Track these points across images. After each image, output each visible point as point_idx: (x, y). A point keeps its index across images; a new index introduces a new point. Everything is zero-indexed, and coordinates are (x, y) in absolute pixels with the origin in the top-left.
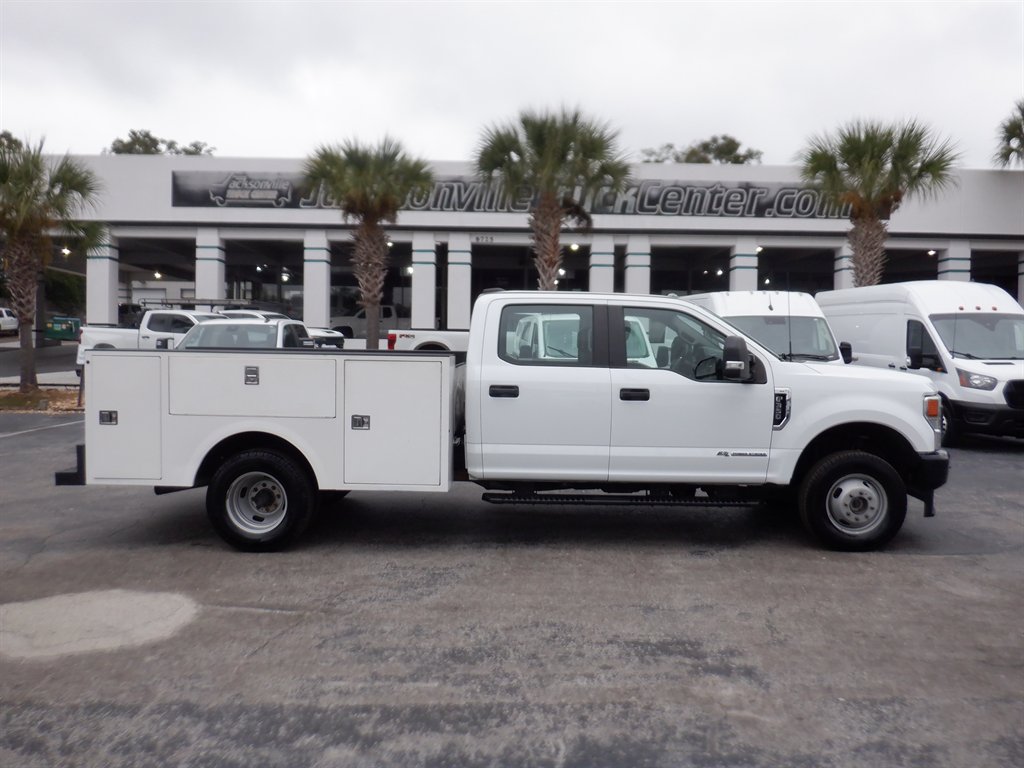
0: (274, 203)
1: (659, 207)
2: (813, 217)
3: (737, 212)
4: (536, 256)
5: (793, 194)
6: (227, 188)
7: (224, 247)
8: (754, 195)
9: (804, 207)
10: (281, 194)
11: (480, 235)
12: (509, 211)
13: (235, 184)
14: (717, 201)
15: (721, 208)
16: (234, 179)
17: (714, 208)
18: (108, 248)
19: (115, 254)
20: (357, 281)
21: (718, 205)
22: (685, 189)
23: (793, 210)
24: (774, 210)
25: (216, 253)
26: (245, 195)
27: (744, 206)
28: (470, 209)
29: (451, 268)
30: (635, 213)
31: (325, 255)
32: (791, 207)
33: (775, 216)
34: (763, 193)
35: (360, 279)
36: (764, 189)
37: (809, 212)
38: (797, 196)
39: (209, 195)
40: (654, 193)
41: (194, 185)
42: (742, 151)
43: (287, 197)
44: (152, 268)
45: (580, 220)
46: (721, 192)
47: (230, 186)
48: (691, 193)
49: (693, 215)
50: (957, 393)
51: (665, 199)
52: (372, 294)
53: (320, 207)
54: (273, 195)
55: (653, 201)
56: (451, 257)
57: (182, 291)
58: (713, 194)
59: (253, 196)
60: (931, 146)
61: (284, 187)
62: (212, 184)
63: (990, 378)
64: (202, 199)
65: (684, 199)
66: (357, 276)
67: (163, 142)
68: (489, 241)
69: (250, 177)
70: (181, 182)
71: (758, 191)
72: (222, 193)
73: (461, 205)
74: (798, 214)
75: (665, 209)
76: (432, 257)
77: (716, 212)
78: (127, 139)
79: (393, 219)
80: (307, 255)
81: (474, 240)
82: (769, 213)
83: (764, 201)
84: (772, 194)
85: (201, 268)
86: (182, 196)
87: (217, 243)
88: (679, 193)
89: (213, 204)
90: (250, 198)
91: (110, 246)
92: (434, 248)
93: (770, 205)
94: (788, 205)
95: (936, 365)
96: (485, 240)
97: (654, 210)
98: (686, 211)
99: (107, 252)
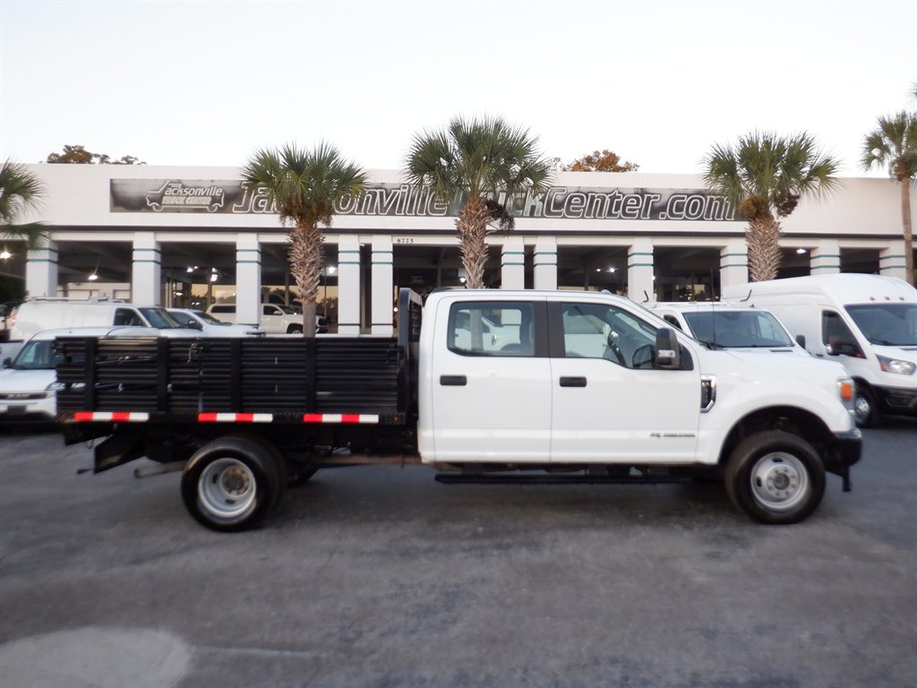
0: (207, 207)
1: (564, 210)
2: (701, 219)
3: (634, 215)
4: (463, 255)
5: (683, 198)
6: (163, 195)
7: (159, 249)
8: (649, 199)
9: (693, 211)
10: (215, 200)
11: (401, 238)
12: (428, 215)
13: (171, 191)
14: (616, 204)
15: (620, 212)
16: (170, 187)
17: (613, 212)
18: (48, 251)
19: (55, 257)
20: (295, 279)
21: (617, 209)
22: (587, 197)
23: (684, 213)
24: (667, 213)
25: (152, 256)
26: (180, 200)
27: (640, 210)
28: (392, 213)
29: (374, 267)
30: (543, 216)
31: (256, 256)
32: (682, 210)
33: (667, 219)
34: (657, 198)
35: (297, 277)
36: (658, 195)
37: (698, 215)
38: (686, 201)
39: (146, 202)
40: (560, 198)
41: (132, 192)
42: (621, 163)
43: (221, 203)
44: (89, 270)
45: (503, 222)
46: (619, 197)
47: (166, 193)
48: (593, 198)
49: (595, 218)
50: (876, 377)
51: (569, 203)
52: (309, 291)
53: (251, 212)
54: (208, 200)
55: (559, 205)
56: (374, 258)
57: (115, 291)
58: (612, 199)
59: (187, 202)
60: (818, 153)
61: (217, 193)
62: (148, 191)
63: (909, 363)
64: (138, 205)
65: (587, 203)
66: (294, 275)
67: (96, 156)
68: (410, 242)
69: (185, 183)
70: (118, 189)
71: (652, 196)
72: (158, 199)
73: (383, 210)
74: (688, 217)
75: (569, 212)
76: (357, 258)
77: (616, 215)
78: (62, 153)
79: (328, 222)
80: (239, 256)
81: (396, 242)
82: (663, 216)
83: (657, 205)
84: (664, 199)
85: (137, 269)
86: (120, 201)
87: (153, 246)
88: (582, 198)
89: (150, 209)
90: (185, 204)
91: (50, 249)
92: (358, 249)
93: (663, 208)
94: (679, 208)
95: (856, 352)
96: (406, 240)
97: (560, 214)
98: (589, 214)
99: (46, 255)
